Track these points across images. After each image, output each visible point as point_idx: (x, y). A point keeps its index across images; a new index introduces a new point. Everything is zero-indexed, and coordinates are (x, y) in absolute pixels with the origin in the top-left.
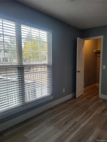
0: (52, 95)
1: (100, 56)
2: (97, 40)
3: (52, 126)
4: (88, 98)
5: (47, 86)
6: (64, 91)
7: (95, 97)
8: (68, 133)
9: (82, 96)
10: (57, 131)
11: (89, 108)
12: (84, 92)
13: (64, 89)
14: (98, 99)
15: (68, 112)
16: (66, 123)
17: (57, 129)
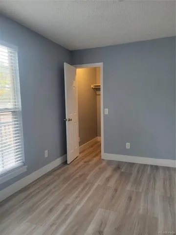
0: (24, 165)
1: (100, 95)
2: (95, 69)
3: (24, 222)
4: (85, 162)
5: (14, 150)
6: (46, 156)
7: (96, 159)
8: (54, 228)
9: (77, 158)
10: (35, 228)
11: (88, 178)
12: (80, 153)
13: (46, 152)
14: (101, 161)
15: (54, 190)
16: (51, 210)
17: (34, 226)
